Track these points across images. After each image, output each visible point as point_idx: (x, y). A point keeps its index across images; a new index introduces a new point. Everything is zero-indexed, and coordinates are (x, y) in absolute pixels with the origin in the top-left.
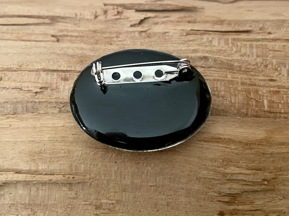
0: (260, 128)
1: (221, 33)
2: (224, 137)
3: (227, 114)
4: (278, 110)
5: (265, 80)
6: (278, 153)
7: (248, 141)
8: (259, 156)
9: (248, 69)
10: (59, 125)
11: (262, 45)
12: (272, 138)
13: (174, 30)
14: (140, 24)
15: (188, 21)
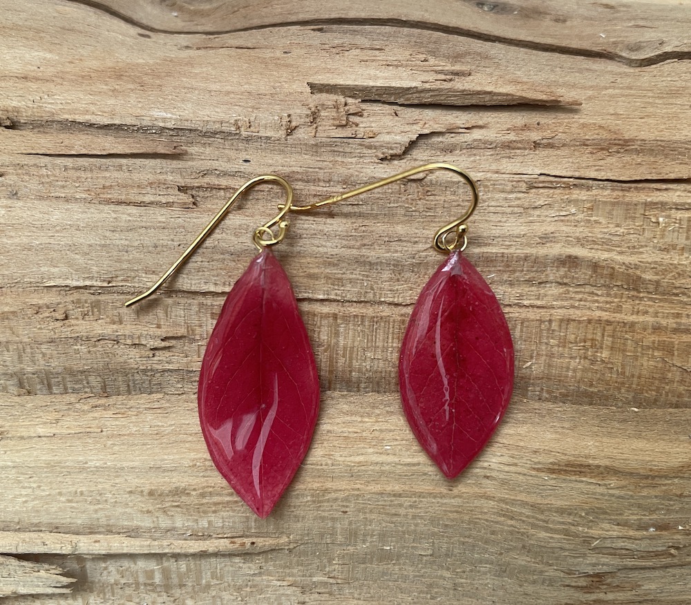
0: (682, 438)
1: (619, 184)
2: (597, 462)
3: (610, 402)
7: (651, 470)
8: (670, 500)
9: (675, 288)
13: (497, 173)
14: (405, 153)
15: (534, 142)
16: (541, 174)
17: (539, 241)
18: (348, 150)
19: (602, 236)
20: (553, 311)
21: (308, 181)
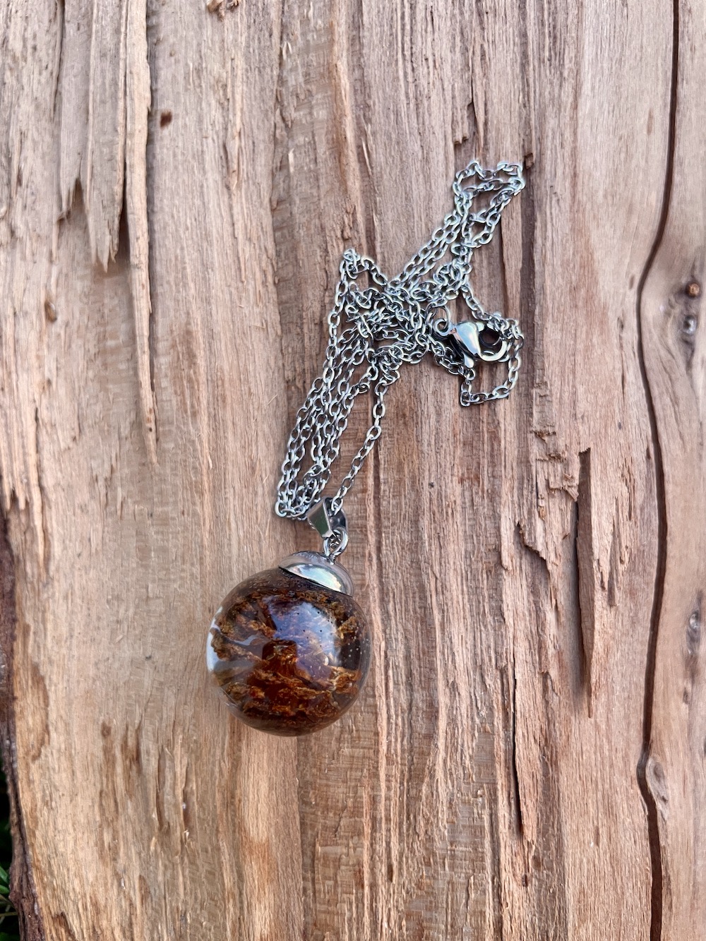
0: (272, 830)
1: (511, 756)
2: (244, 748)
3: (302, 758)
4: (319, 876)
5: (389, 857)
6: (220, 864)
7: (240, 801)
9: (415, 817)
10: (252, 385)
11: (483, 860)
12: (251, 853)
13: (514, 637)
14: (527, 547)
15: (548, 673)
16: (515, 681)
17: (450, 681)
18: (525, 492)
19: (459, 742)
20: (384, 698)
21: (492, 456)
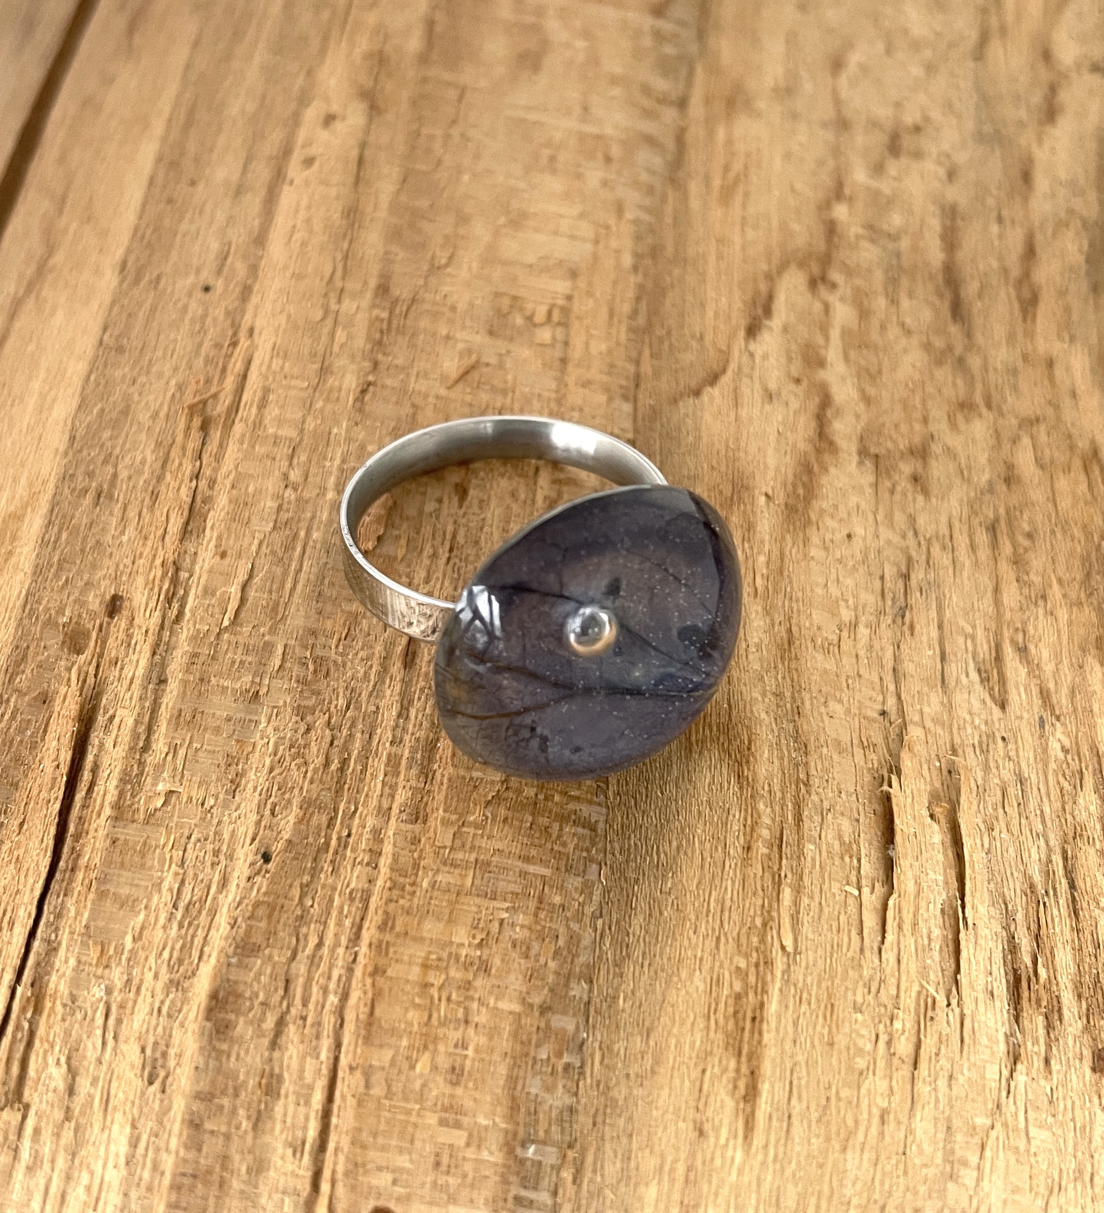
19: (175, 926)
20: (344, 1062)
